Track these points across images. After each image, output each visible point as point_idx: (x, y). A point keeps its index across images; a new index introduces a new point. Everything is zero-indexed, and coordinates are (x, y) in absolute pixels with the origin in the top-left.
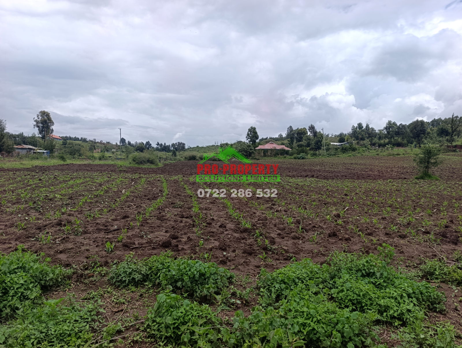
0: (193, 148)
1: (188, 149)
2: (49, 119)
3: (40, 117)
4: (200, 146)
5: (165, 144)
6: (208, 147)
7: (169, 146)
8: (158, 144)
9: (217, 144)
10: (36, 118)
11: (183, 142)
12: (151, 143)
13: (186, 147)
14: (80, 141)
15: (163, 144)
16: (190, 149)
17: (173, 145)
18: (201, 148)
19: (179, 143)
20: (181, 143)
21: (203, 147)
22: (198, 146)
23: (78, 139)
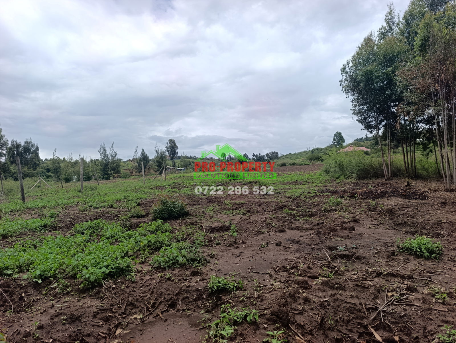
0: (286, 155)
1: (281, 157)
2: (175, 145)
3: (169, 144)
4: (293, 153)
5: (260, 154)
6: (300, 153)
7: (264, 156)
8: (254, 155)
9: (309, 150)
10: (166, 145)
11: (276, 151)
12: (247, 155)
13: (279, 156)
14: (190, 158)
15: (258, 155)
16: (283, 157)
17: (267, 155)
18: (293, 155)
19: (272, 152)
20: (275, 152)
21: (295, 154)
22: (290, 154)
23: (188, 157)
